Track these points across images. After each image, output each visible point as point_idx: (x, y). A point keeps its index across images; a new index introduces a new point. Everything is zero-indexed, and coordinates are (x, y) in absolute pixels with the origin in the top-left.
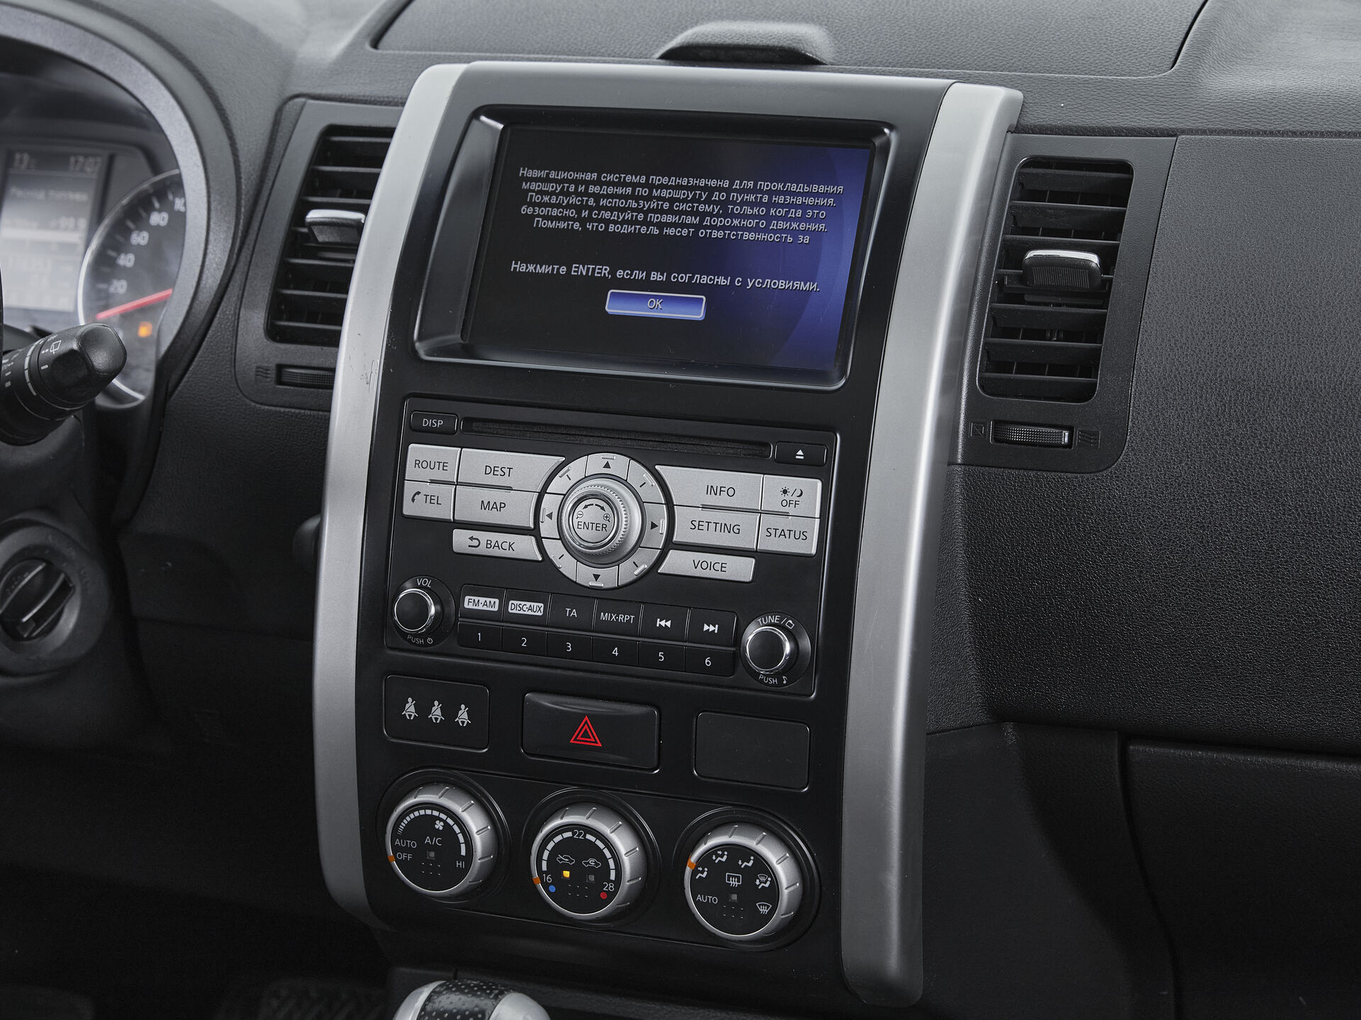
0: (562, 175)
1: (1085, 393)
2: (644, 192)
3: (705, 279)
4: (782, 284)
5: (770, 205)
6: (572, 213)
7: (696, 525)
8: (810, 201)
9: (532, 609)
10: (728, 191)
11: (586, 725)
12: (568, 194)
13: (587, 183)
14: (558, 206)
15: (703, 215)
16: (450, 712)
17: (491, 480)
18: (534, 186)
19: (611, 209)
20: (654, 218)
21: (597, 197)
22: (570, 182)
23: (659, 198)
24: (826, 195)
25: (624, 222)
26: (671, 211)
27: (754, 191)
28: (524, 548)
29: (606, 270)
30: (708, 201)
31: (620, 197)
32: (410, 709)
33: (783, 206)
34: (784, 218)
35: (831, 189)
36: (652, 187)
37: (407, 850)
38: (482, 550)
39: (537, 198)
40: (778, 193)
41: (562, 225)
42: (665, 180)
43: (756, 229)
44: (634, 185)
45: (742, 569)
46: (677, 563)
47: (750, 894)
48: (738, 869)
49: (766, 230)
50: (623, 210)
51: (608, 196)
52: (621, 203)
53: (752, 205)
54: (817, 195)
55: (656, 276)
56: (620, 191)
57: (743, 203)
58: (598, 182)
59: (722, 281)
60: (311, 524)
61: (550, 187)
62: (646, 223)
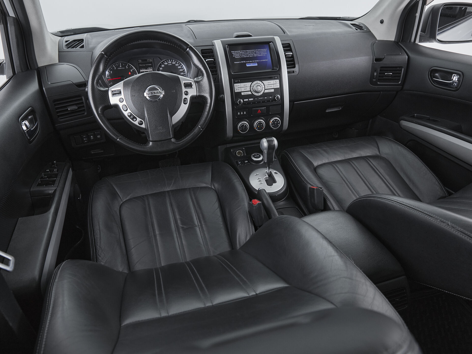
0: (236, 52)
1: (294, 67)
2: (246, 52)
3: (256, 61)
4: (264, 60)
5: (260, 52)
6: (239, 56)
7: (267, 87)
8: (264, 51)
9: (252, 99)
10: (255, 51)
11: (259, 110)
12: (238, 54)
13: (239, 52)
14: (237, 55)
15: (253, 54)
16: (243, 113)
17: (244, 86)
18: (233, 53)
19: (243, 55)
20: (248, 55)
21: (241, 54)
22: (238, 52)
23: (248, 53)
24: (265, 50)
25: (245, 56)
26: (250, 54)
27: (258, 51)
28: (250, 93)
29: (245, 62)
30: (253, 52)
31: (244, 53)
32: (239, 114)
33: (261, 52)
34: (262, 53)
35: (266, 49)
36: (247, 52)
37: (241, 129)
38: (245, 94)
39: (234, 55)
40: (260, 50)
41: (238, 57)
42: (248, 51)
43: (259, 55)
44: (245, 52)
45: (273, 90)
46: (266, 91)
47: (277, 123)
48: (276, 121)
49: (260, 55)
50: (244, 55)
51: (242, 53)
52: (244, 54)
53: (258, 52)
54: (264, 50)
55: (251, 61)
56: (243, 52)
57: (257, 52)
58: (240, 52)
59: (258, 61)
60: (221, 96)
61: (235, 53)
62: (247, 56)
